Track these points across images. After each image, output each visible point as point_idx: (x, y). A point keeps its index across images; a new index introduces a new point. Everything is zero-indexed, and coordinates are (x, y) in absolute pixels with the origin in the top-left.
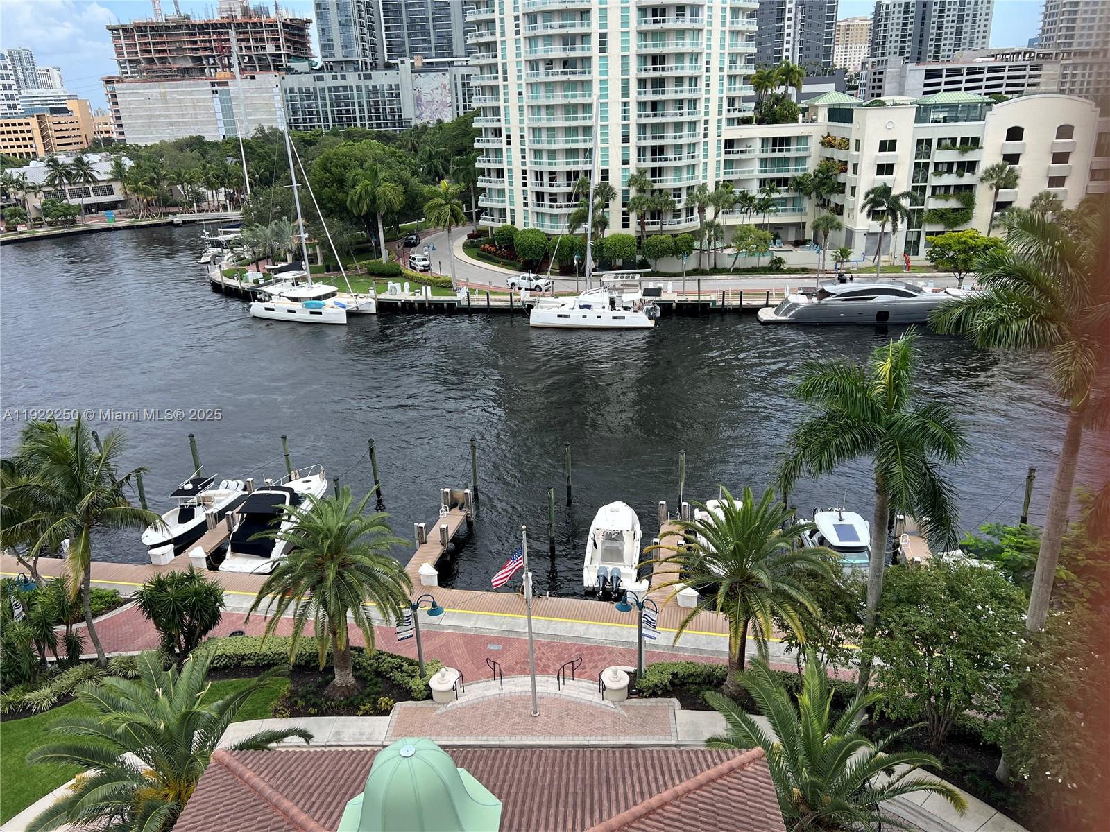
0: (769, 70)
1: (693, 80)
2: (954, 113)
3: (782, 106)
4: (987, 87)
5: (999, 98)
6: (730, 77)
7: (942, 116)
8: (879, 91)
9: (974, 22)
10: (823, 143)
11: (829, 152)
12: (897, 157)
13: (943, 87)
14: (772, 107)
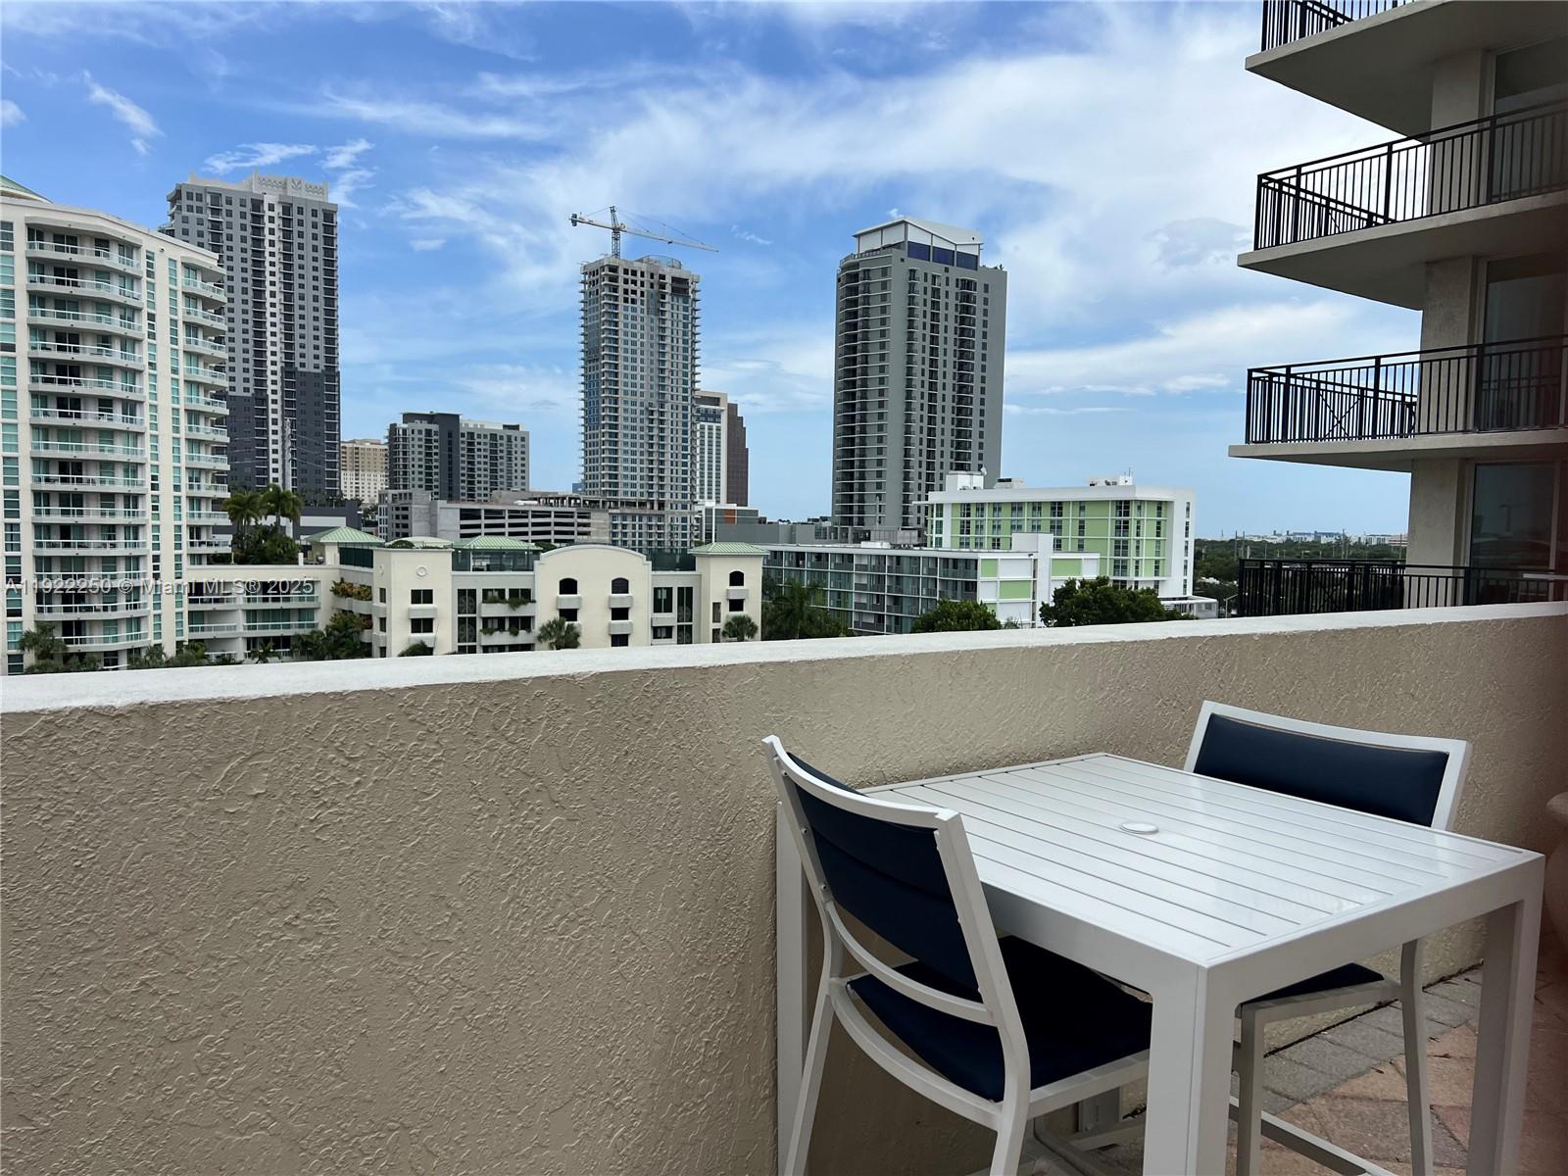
0: (250, 494)
1: (132, 500)
2: (499, 560)
3: (274, 541)
4: (534, 533)
5: (547, 546)
6: (191, 499)
7: (484, 563)
8: (405, 530)
9: (510, 459)
10: (335, 591)
11: (345, 604)
12: (435, 610)
13: (483, 530)
14: (259, 542)
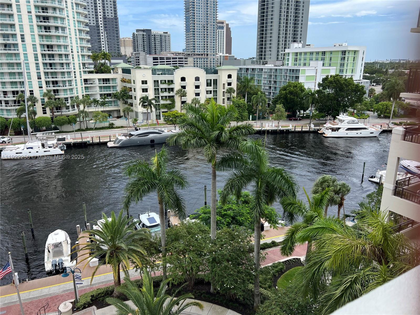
0: (97, 54)
1: (67, 56)
2: (164, 72)
3: (104, 67)
4: (173, 64)
5: (177, 68)
6: (82, 55)
7: (160, 73)
8: (139, 63)
9: (165, 42)
10: (122, 81)
11: (125, 84)
12: (148, 86)
13: (159, 63)
14: (101, 67)
